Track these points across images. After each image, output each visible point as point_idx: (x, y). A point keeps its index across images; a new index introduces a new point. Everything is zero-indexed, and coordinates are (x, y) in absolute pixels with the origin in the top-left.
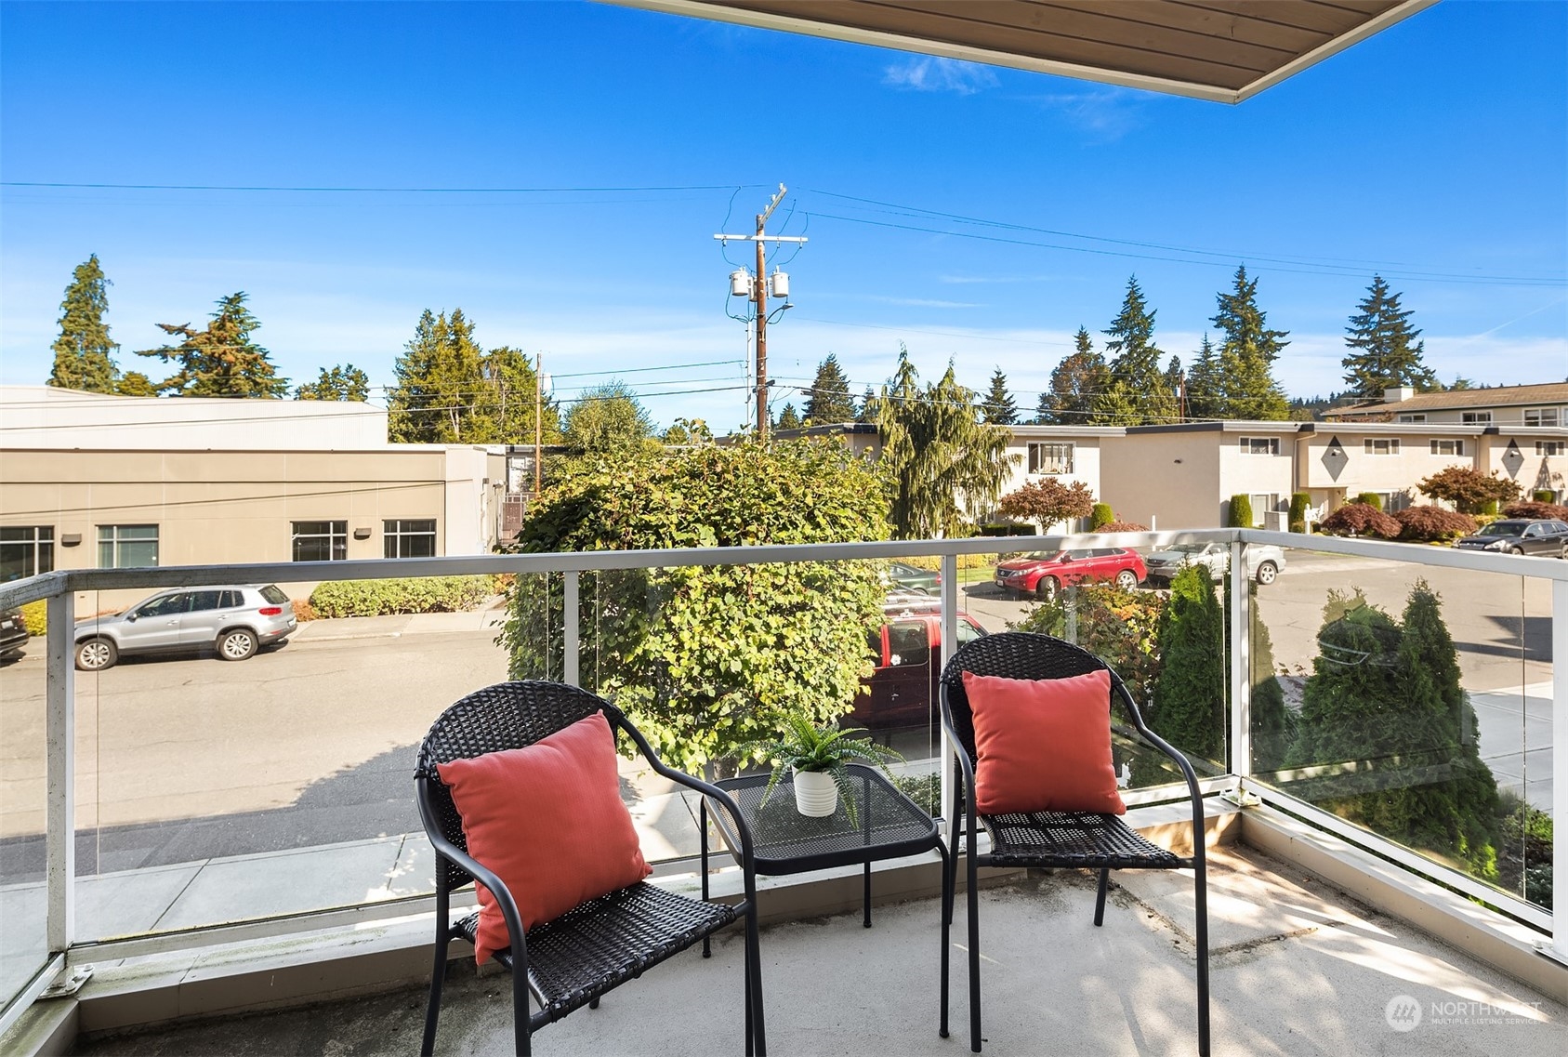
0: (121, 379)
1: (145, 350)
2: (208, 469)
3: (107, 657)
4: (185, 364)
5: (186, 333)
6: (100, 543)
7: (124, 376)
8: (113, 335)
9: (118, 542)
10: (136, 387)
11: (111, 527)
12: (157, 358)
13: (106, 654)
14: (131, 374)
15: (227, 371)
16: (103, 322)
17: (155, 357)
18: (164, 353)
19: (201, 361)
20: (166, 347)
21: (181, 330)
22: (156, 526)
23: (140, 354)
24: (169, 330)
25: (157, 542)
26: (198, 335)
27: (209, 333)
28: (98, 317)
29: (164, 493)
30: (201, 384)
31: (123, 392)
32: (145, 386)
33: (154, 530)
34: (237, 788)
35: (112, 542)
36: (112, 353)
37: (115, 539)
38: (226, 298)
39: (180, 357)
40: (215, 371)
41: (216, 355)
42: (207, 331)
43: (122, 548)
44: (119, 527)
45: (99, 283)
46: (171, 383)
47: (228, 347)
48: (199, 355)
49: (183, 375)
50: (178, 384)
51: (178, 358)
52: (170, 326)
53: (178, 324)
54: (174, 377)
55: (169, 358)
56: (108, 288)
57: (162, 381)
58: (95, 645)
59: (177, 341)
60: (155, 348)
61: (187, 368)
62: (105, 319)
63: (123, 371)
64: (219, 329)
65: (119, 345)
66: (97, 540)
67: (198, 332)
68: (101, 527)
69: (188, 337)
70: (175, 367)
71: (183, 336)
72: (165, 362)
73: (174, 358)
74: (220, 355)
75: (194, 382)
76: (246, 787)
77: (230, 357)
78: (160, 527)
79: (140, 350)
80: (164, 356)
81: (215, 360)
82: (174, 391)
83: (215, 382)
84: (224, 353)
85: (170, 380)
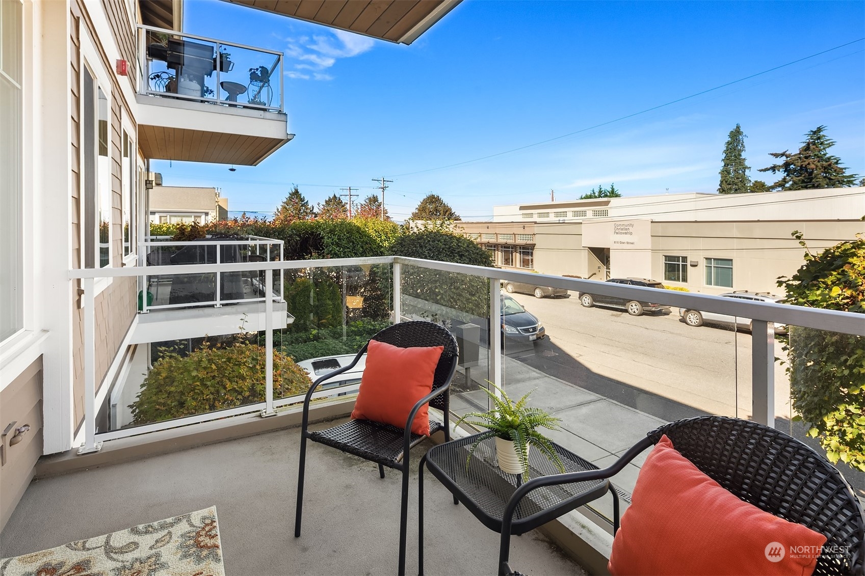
0: (752, 185)
1: (764, 168)
2: (758, 231)
3: (698, 321)
4: (786, 173)
5: (786, 156)
6: (706, 266)
7: (753, 183)
8: (747, 163)
9: (714, 267)
10: (760, 187)
11: (711, 259)
12: (770, 172)
13: (697, 319)
14: (756, 182)
15: (811, 173)
16: (743, 157)
17: (769, 171)
18: (774, 169)
19: (795, 170)
20: (775, 165)
21: (783, 155)
22: (732, 260)
23: (761, 171)
24: (776, 155)
25: (732, 268)
26: (793, 156)
27: (800, 154)
28: (740, 155)
29: (735, 244)
30: (795, 183)
31: (752, 192)
32: (763, 187)
33: (731, 262)
34: (718, 401)
35: (711, 267)
36: (747, 171)
37: (713, 265)
38: (812, 131)
39: (782, 169)
40: (803, 175)
41: (804, 166)
42: (798, 152)
43: (716, 270)
44: (714, 259)
45: (741, 137)
46: (777, 184)
47: (811, 160)
48: (794, 167)
49: (784, 179)
50: (781, 185)
51: (781, 170)
52: (776, 154)
53: (781, 152)
54: (779, 181)
55: (777, 171)
56: (745, 140)
57: (773, 184)
58: (693, 314)
59: (781, 161)
60: (769, 167)
61: (788, 175)
62: (744, 155)
63: (753, 181)
64: (806, 150)
65: (750, 168)
66: (705, 265)
67: (792, 154)
68: (706, 259)
69: (787, 158)
70: (780, 175)
71: (784, 158)
72: (774, 173)
73: (779, 171)
74: (806, 166)
75: (791, 183)
76: (722, 403)
77: (813, 166)
78: (733, 261)
79: (761, 169)
80: (774, 171)
81: (803, 169)
82: (780, 189)
83: (803, 182)
84: (809, 164)
85: (777, 183)
